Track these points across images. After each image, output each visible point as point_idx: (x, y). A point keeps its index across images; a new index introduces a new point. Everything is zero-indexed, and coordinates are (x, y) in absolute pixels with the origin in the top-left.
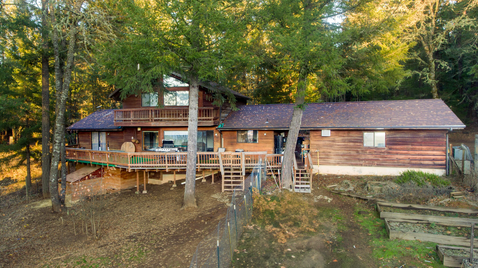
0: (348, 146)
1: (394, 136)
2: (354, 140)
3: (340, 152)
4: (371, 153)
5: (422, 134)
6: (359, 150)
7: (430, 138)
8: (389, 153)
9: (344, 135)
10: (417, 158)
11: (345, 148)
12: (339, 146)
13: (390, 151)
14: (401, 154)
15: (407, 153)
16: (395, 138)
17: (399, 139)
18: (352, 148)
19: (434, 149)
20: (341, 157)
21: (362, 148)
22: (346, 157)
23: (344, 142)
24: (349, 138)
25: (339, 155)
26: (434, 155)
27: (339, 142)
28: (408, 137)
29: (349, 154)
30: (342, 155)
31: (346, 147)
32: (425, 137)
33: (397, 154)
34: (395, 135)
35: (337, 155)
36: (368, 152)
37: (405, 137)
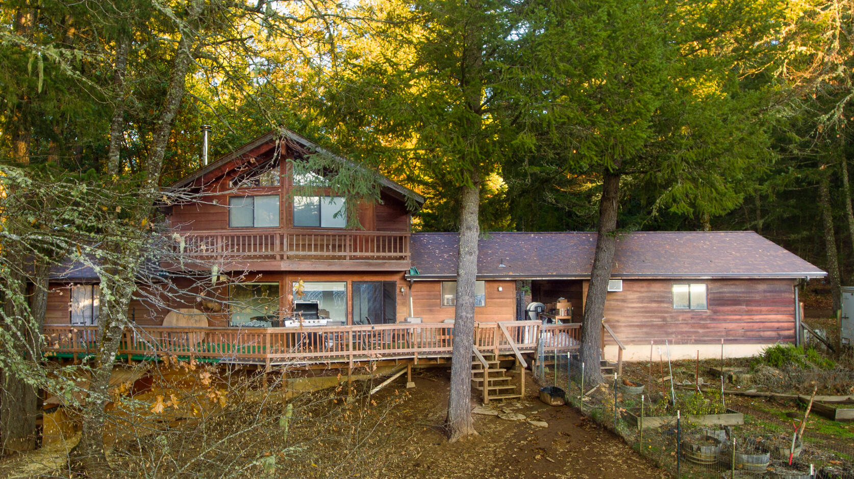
0: (648, 310)
1: (721, 290)
2: (658, 297)
3: (635, 320)
4: (685, 320)
5: (762, 287)
6: (666, 315)
7: (772, 294)
8: (713, 319)
9: (643, 290)
10: (755, 327)
11: (643, 312)
12: (635, 310)
13: (715, 317)
14: (733, 321)
15: (740, 319)
16: (722, 295)
17: (728, 295)
18: (654, 312)
19: (778, 311)
20: (637, 330)
21: (671, 312)
22: (644, 330)
23: (642, 302)
24: (650, 294)
25: (633, 326)
26: (778, 322)
27: (633, 302)
28: (740, 293)
29: (650, 324)
30: (638, 326)
31: (647, 311)
32: (765, 291)
33: (725, 320)
34: (721, 288)
35: (630, 326)
36: (680, 318)
37: (736, 292)
